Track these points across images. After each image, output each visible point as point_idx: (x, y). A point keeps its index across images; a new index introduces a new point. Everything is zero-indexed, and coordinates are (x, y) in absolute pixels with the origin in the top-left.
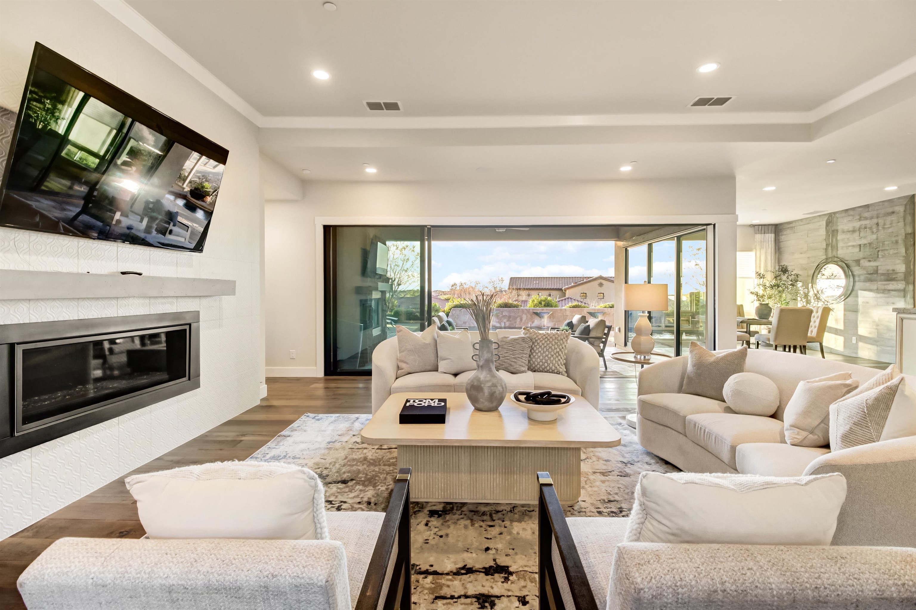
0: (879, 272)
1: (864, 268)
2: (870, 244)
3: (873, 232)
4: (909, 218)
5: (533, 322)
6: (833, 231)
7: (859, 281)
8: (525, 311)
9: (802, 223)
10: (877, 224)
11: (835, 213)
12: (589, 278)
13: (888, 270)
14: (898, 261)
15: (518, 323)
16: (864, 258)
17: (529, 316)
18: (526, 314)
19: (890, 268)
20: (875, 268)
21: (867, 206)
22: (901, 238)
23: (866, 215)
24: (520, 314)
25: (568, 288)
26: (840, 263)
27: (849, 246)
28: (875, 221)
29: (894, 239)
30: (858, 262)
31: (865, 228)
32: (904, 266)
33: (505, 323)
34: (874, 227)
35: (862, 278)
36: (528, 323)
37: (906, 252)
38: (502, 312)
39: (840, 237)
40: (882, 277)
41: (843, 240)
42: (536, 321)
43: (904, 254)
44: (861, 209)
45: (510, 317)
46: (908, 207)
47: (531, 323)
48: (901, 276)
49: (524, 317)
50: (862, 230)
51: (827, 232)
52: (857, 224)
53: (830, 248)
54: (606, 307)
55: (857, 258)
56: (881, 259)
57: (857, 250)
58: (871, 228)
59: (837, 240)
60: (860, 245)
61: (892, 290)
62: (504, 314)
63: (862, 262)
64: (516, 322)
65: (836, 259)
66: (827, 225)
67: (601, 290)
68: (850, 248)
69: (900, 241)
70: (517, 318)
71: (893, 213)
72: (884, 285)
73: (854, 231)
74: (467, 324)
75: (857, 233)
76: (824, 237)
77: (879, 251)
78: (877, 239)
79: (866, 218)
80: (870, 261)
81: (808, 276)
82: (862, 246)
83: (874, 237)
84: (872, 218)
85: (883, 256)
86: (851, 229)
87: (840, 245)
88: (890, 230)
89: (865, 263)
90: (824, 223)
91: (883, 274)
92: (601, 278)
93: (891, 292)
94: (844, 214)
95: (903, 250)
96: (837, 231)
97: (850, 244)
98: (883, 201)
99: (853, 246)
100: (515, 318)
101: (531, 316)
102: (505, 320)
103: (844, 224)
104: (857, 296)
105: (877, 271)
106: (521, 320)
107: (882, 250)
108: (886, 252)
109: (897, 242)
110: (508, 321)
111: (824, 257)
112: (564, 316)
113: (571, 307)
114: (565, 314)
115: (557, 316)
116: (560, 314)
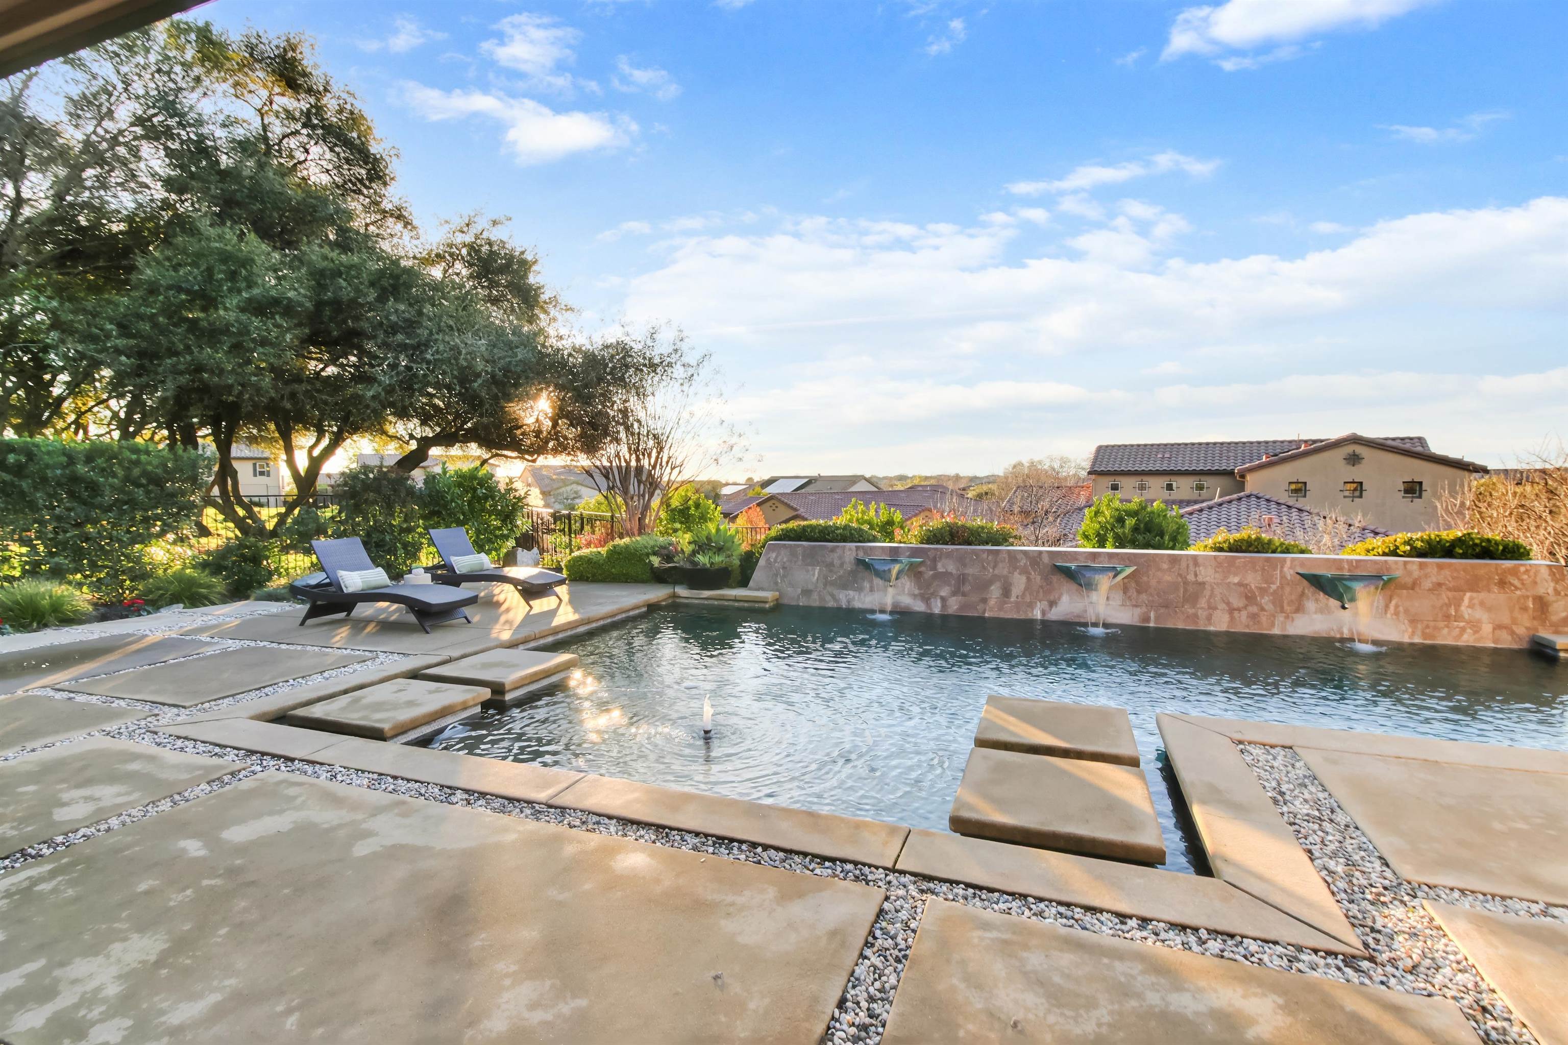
5: (1052, 604)
8: (1023, 562)
12: (1315, 442)
15: (992, 602)
17: (1037, 579)
18: (1024, 571)
24: (1002, 569)
25: (1251, 470)
33: (943, 600)
36: (1031, 605)
38: (934, 560)
42: (1065, 599)
45: (962, 579)
47: (1045, 604)
49: (1019, 583)
54: (1394, 553)
62: (940, 568)
64: (984, 601)
67: (1355, 473)
70: (990, 582)
74: (815, 596)
92: (1355, 440)
100: (983, 586)
101: (1046, 578)
102: (944, 592)
106: (1006, 592)
110: (954, 594)
112: (1186, 583)
113: (1221, 549)
114: (1191, 577)
115: (1153, 583)
116: (1168, 578)
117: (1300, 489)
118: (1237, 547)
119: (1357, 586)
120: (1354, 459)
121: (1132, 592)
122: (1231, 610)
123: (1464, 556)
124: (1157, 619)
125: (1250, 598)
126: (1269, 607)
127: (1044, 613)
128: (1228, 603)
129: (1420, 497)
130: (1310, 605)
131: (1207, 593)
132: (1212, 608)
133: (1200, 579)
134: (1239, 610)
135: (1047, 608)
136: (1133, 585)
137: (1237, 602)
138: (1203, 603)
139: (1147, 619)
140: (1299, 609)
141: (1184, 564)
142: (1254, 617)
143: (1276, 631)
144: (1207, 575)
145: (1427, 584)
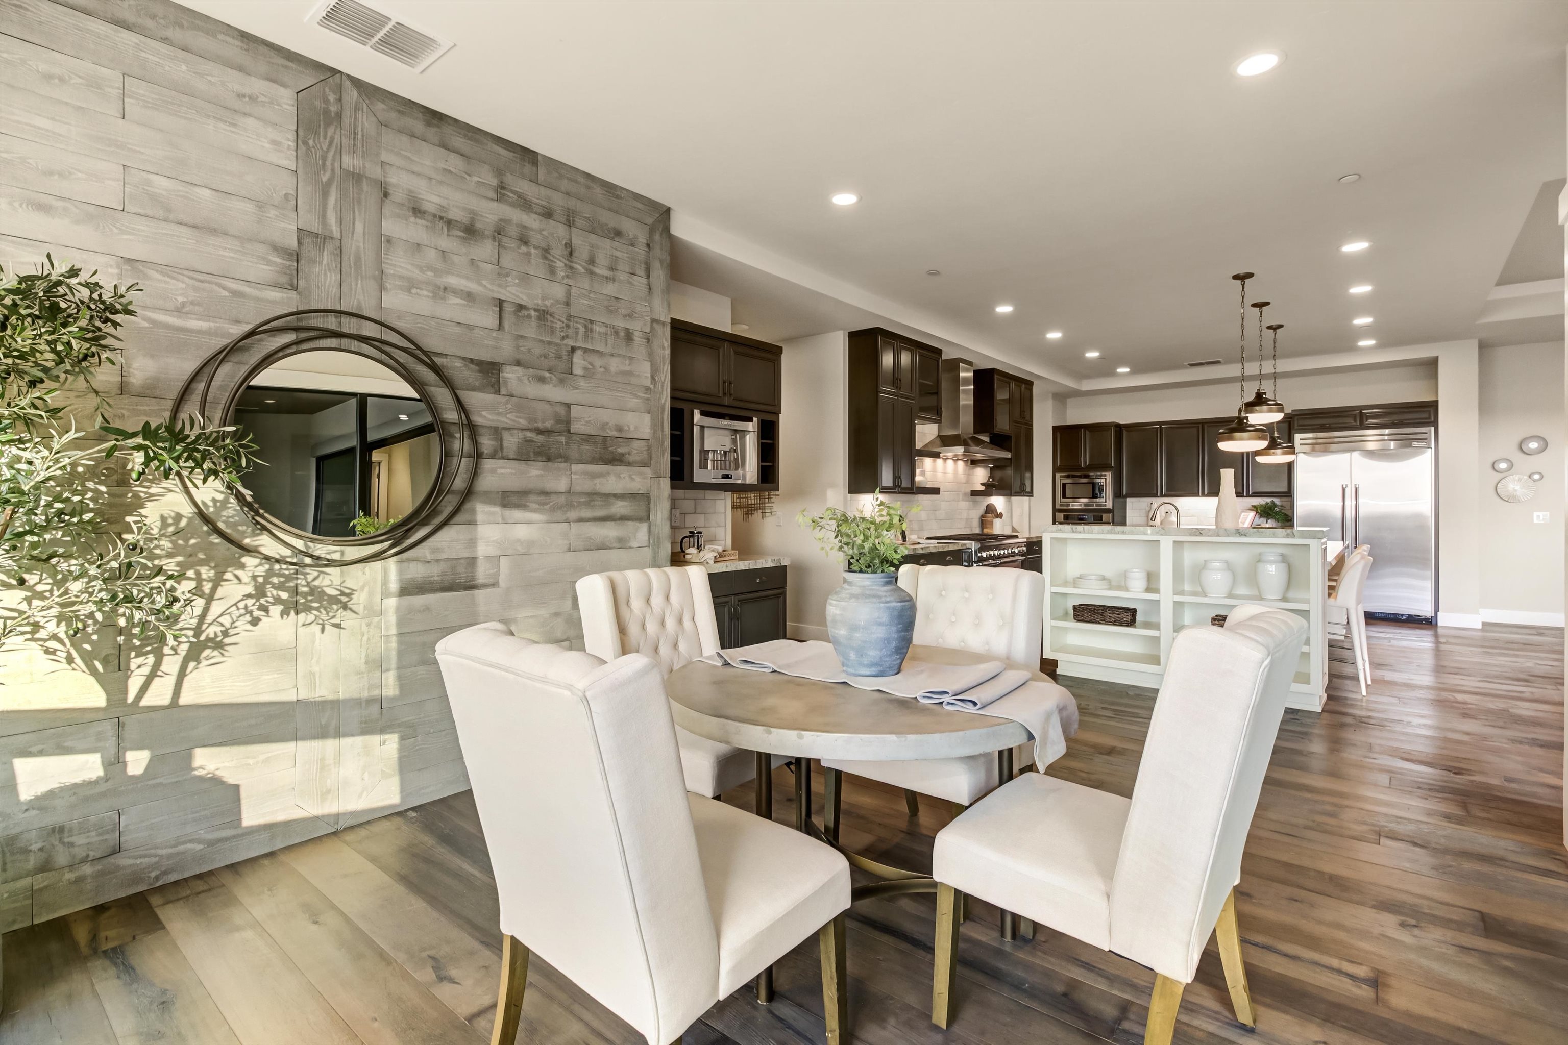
1: (522, 403)
2: (542, 312)
3: (552, 271)
4: (658, 274)
13: (604, 426)
14: (633, 402)
16: (518, 363)
19: (609, 417)
20: (562, 411)
21: (528, 156)
22: (639, 329)
23: (530, 190)
27: (446, 289)
28: (559, 230)
29: (621, 323)
30: (489, 369)
32: (647, 418)
34: (558, 251)
35: (511, 441)
37: (653, 378)
40: (586, 447)
41: (413, 245)
43: (648, 383)
44: (503, 152)
46: (656, 237)
48: (635, 452)
50: (507, 242)
55: (485, 355)
56: (582, 383)
57: (488, 319)
58: (543, 251)
61: (616, 496)
63: (505, 375)
68: (454, 300)
69: (636, 338)
71: (618, 234)
72: (593, 476)
73: (470, 231)
77: (573, 349)
78: (566, 303)
79: (525, 203)
80: (542, 380)
82: (508, 308)
83: (557, 290)
84: (547, 213)
85: (589, 374)
88: (610, 289)
91: (588, 438)
93: (612, 500)
94: (418, 126)
95: (647, 369)
99: (472, 297)
105: (568, 422)
107: (586, 351)
108: (598, 362)
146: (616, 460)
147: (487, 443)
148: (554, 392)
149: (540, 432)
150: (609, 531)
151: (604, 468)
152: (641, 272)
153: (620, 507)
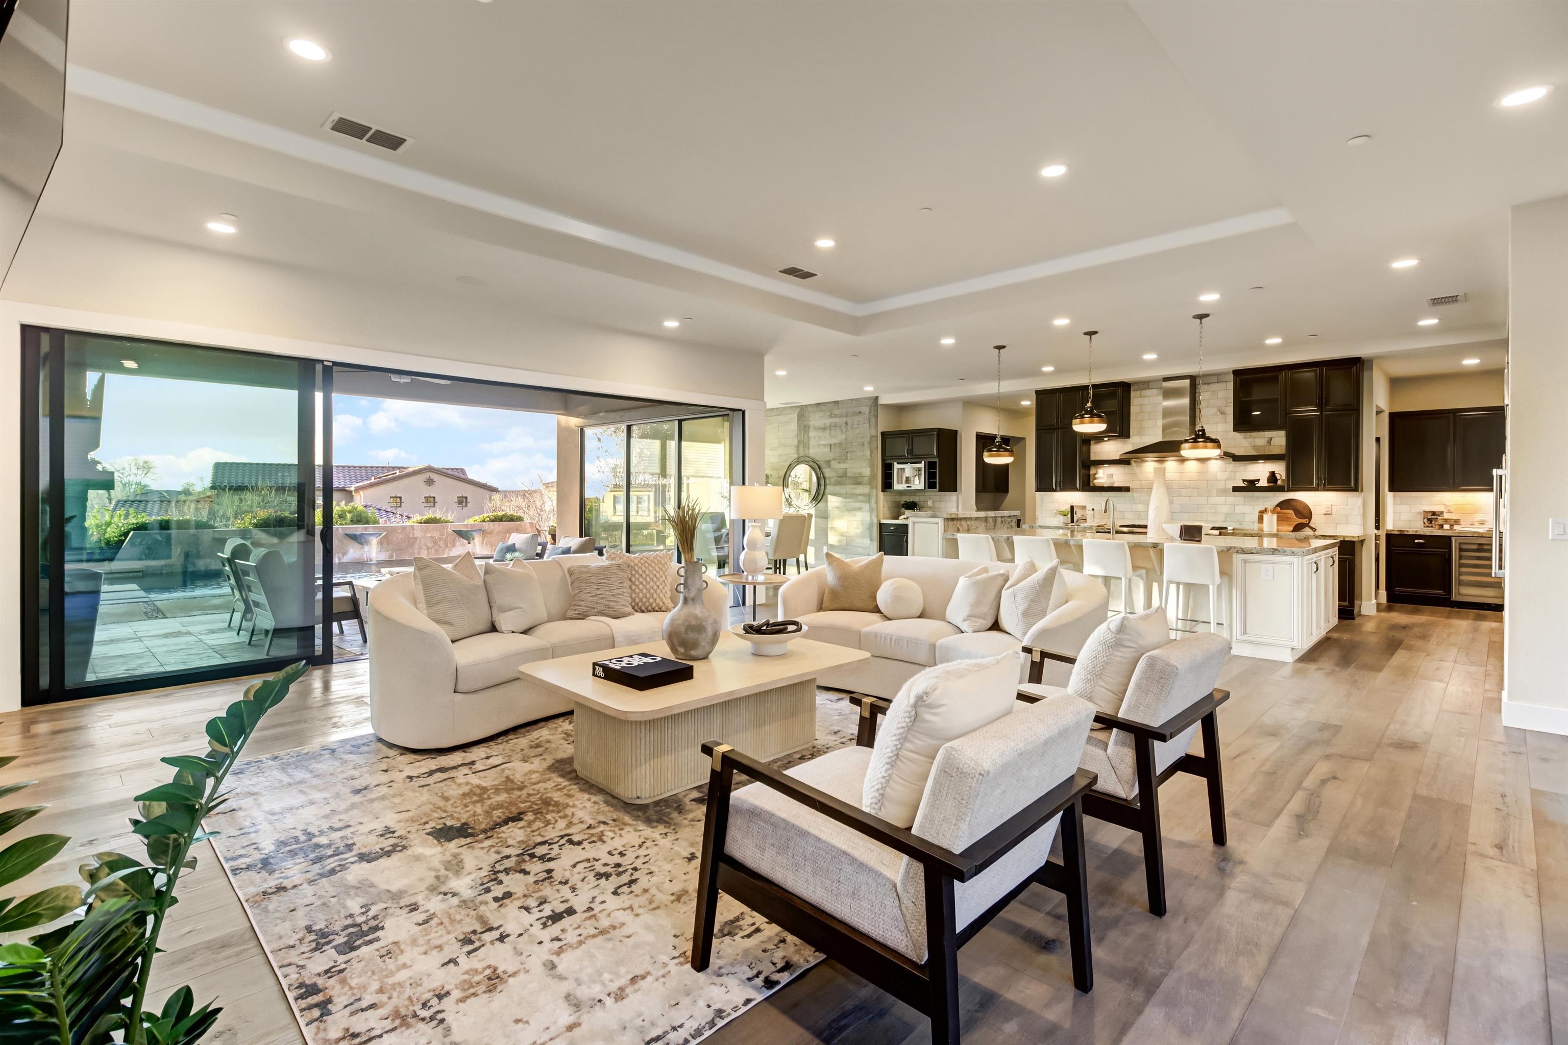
0: (849, 475)
1: (834, 470)
2: (840, 444)
3: (842, 432)
4: (873, 420)
6: (805, 426)
7: (830, 485)
9: (773, 414)
10: (847, 423)
11: (806, 406)
12: (405, 469)
13: (855, 474)
16: (834, 459)
19: (857, 470)
20: (844, 471)
21: (836, 402)
22: (867, 439)
23: (837, 412)
25: (364, 487)
26: (812, 464)
27: (820, 445)
28: (844, 419)
29: (861, 440)
30: (828, 462)
31: (836, 426)
32: (869, 469)
34: (844, 425)
35: (833, 480)
37: (871, 456)
39: (812, 434)
40: (850, 481)
41: (815, 437)
42: (351, 551)
43: (869, 458)
44: (831, 405)
46: (872, 408)
48: (866, 480)
50: (832, 428)
51: (799, 426)
52: (828, 421)
53: (802, 445)
55: (827, 459)
56: (850, 462)
57: (827, 449)
58: (840, 427)
59: (809, 437)
60: (831, 445)
61: (859, 495)
63: (832, 463)
65: (807, 459)
66: (799, 419)
67: (431, 491)
68: (821, 447)
69: (866, 444)
71: (860, 413)
72: (852, 489)
73: (824, 429)
75: (828, 431)
76: (796, 432)
77: (847, 452)
78: (846, 439)
79: (836, 416)
80: (839, 463)
81: (779, 477)
83: (844, 436)
84: (841, 416)
85: (851, 459)
86: (822, 426)
87: (812, 442)
88: (857, 431)
89: (834, 464)
90: (796, 416)
91: (851, 477)
92: (429, 469)
94: (815, 409)
95: (868, 453)
96: (809, 426)
97: (822, 442)
98: (852, 400)
99: (824, 445)
103: (816, 420)
104: (827, 501)
105: (846, 474)
107: (850, 452)
109: (863, 444)
111: (796, 456)
112: (409, 538)
113: (421, 523)
114: (411, 536)
115: (395, 539)
116: (401, 536)
117: (398, 500)
118: (428, 522)
119: (474, 534)
120: (430, 482)
121: (385, 545)
122: (428, 548)
123: (506, 521)
124: (396, 556)
125: (435, 542)
126: (443, 546)
127: (339, 559)
128: (427, 546)
129: (466, 506)
130: (458, 544)
131: (418, 542)
132: (420, 548)
133: (415, 536)
134: (431, 548)
135: (341, 557)
136: (386, 541)
137: (430, 545)
138: (416, 547)
139: (392, 557)
140: (454, 545)
141: (408, 530)
142: (437, 550)
143: (445, 556)
144: (418, 534)
145: (495, 532)
146: (859, 483)
147: (827, 481)
148: (843, 466)
149: (839, 477)
150: (857, 505)
151: (855, 486)
152: (867, 422)
153: (860, 498)
